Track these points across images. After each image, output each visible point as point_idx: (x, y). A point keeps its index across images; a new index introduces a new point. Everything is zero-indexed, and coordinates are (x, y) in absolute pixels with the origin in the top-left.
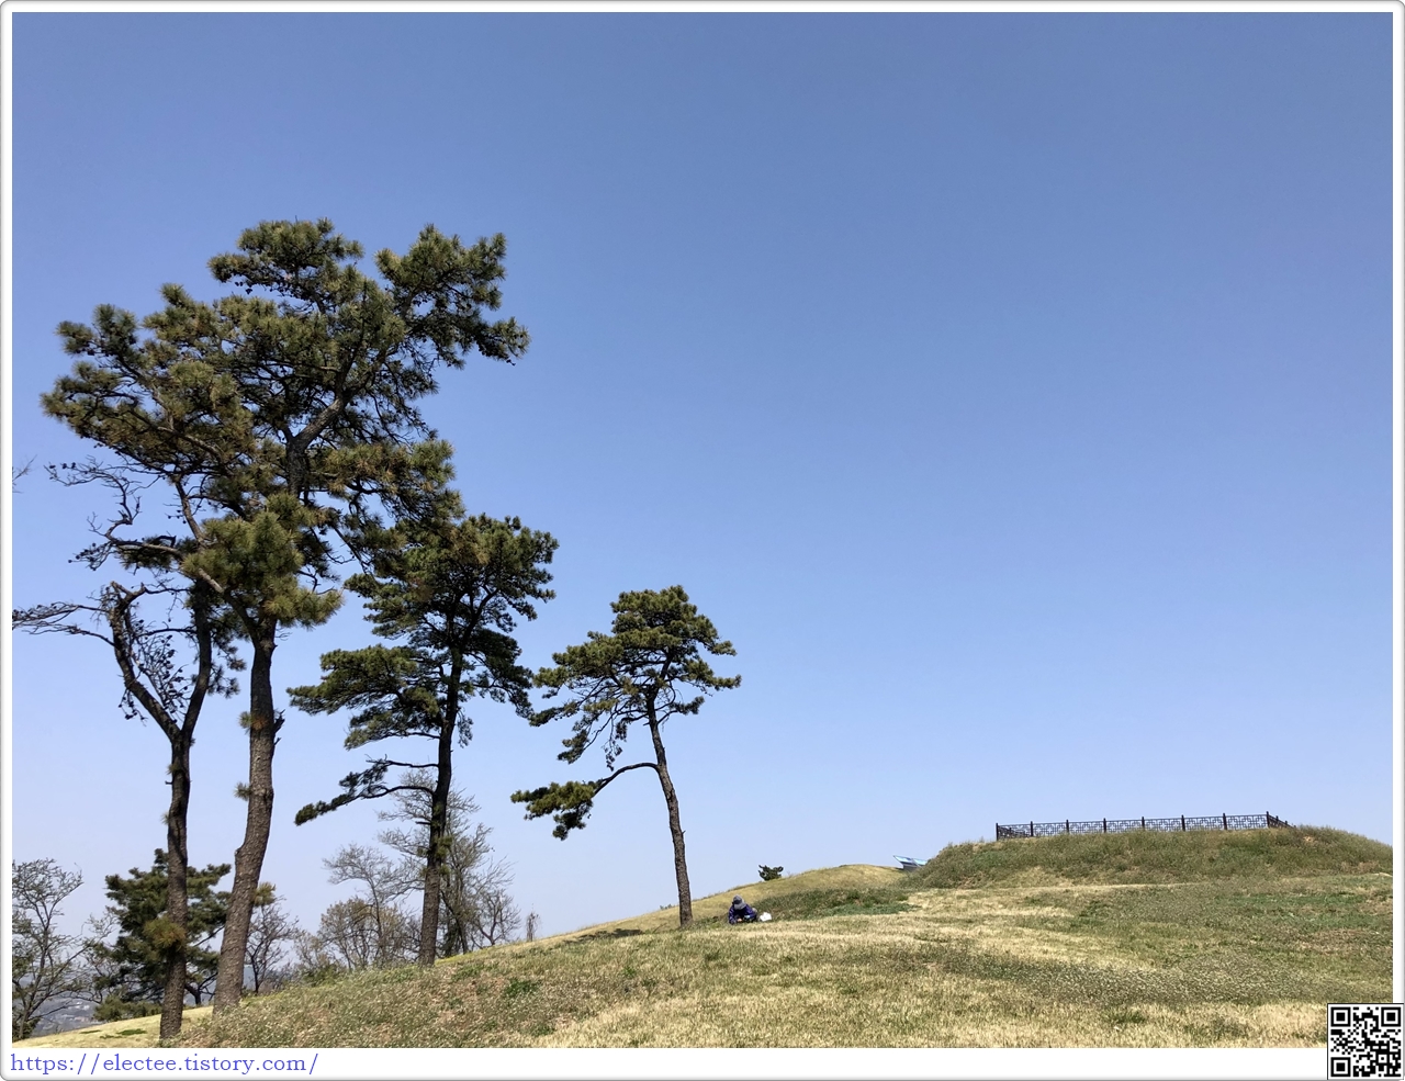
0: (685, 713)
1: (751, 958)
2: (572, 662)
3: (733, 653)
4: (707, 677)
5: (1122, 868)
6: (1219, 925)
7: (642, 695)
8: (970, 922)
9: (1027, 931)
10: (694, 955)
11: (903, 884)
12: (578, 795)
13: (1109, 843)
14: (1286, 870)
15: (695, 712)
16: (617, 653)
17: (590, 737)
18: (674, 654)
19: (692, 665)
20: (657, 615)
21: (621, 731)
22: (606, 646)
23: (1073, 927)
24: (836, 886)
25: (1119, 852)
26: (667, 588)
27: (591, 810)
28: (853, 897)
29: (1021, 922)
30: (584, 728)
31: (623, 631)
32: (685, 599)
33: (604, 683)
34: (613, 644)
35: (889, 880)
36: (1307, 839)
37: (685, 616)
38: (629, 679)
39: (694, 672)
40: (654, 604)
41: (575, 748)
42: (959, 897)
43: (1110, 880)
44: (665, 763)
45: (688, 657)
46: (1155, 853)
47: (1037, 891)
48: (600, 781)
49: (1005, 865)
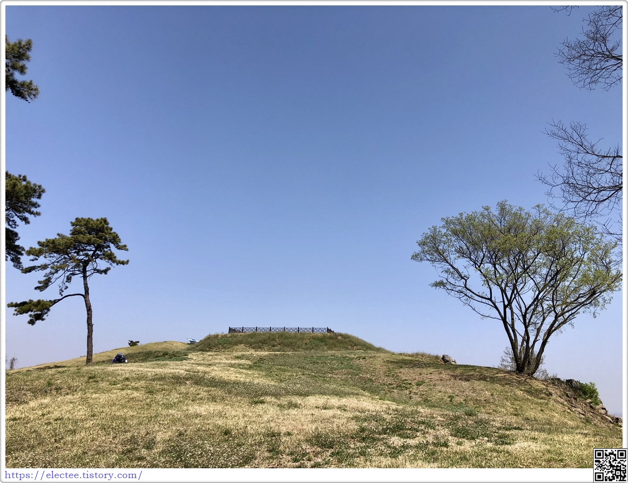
0: (101, 273)
1: (110, 378)
2: (47, 246)
3: (127, 250)
4: (113, 259)
5: (274, 346)
6: (303, 368)
7: (81, 264)
8: (210, 365)
9: (232, 369)
10: (83, 376)
11: (188, 349)
12: (43, 306)
13: (271, 336)
14: (330, 348)
15: (106, 273)
16: (71, 244)
17: (52, 280)
18: (99, 247)
19: (107, 253)
20: (93, 230)
21: (69, 279)
22: (65, 240)
23: (250, 368)
24: (160, 350)
25: (274, 340)
26: (99, 218)
27: (49, 313)
28: (165, 354)
29: (230, 365)
30: (50, 276)
31: (75, 234)
32: (107, 224)
33: (63, 257)
34: (69, 240)
35: (183, 348)
36: (339, 337)
37: (106, 231)
38: (76, 256)
39: (107, 256)
40: (92, 224)
41: (45, 285)
42: (209, 355)
43: (269, 350)
44: (88, 294)
45: (106, 250)
46: (287, 341)
47: (240, 354)
48: (55, 300)
49: (230, 343)
